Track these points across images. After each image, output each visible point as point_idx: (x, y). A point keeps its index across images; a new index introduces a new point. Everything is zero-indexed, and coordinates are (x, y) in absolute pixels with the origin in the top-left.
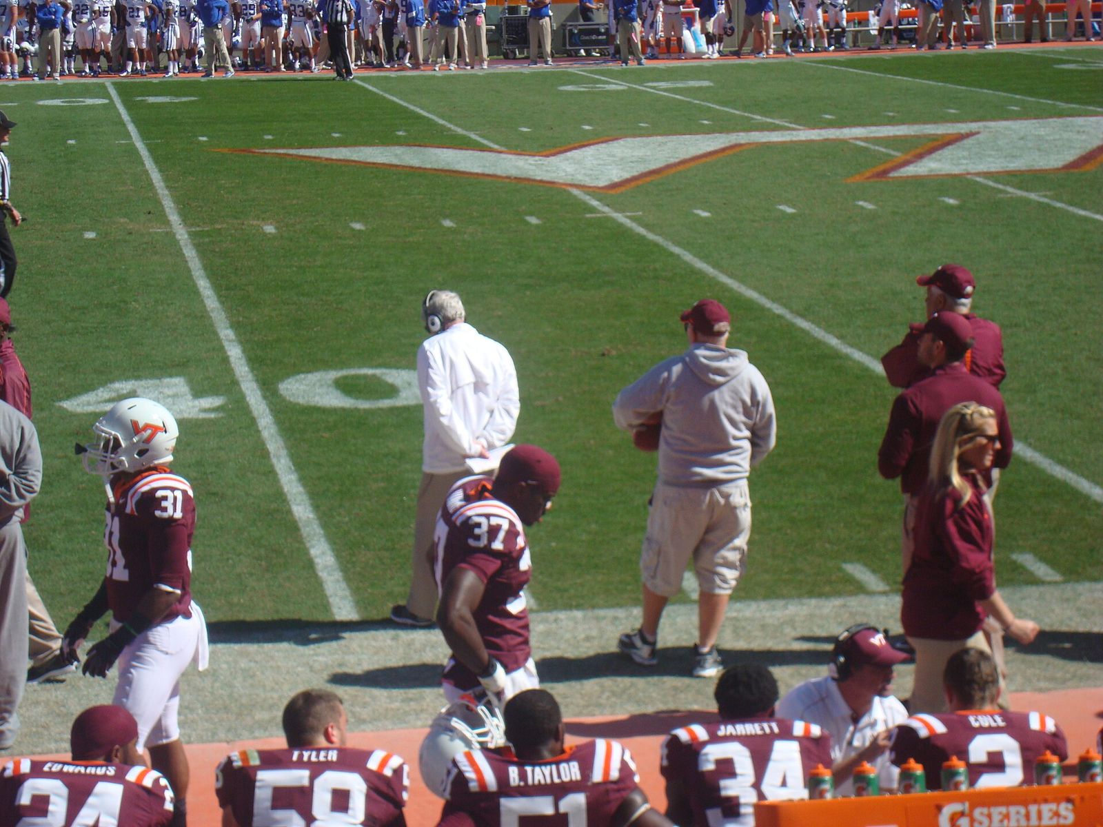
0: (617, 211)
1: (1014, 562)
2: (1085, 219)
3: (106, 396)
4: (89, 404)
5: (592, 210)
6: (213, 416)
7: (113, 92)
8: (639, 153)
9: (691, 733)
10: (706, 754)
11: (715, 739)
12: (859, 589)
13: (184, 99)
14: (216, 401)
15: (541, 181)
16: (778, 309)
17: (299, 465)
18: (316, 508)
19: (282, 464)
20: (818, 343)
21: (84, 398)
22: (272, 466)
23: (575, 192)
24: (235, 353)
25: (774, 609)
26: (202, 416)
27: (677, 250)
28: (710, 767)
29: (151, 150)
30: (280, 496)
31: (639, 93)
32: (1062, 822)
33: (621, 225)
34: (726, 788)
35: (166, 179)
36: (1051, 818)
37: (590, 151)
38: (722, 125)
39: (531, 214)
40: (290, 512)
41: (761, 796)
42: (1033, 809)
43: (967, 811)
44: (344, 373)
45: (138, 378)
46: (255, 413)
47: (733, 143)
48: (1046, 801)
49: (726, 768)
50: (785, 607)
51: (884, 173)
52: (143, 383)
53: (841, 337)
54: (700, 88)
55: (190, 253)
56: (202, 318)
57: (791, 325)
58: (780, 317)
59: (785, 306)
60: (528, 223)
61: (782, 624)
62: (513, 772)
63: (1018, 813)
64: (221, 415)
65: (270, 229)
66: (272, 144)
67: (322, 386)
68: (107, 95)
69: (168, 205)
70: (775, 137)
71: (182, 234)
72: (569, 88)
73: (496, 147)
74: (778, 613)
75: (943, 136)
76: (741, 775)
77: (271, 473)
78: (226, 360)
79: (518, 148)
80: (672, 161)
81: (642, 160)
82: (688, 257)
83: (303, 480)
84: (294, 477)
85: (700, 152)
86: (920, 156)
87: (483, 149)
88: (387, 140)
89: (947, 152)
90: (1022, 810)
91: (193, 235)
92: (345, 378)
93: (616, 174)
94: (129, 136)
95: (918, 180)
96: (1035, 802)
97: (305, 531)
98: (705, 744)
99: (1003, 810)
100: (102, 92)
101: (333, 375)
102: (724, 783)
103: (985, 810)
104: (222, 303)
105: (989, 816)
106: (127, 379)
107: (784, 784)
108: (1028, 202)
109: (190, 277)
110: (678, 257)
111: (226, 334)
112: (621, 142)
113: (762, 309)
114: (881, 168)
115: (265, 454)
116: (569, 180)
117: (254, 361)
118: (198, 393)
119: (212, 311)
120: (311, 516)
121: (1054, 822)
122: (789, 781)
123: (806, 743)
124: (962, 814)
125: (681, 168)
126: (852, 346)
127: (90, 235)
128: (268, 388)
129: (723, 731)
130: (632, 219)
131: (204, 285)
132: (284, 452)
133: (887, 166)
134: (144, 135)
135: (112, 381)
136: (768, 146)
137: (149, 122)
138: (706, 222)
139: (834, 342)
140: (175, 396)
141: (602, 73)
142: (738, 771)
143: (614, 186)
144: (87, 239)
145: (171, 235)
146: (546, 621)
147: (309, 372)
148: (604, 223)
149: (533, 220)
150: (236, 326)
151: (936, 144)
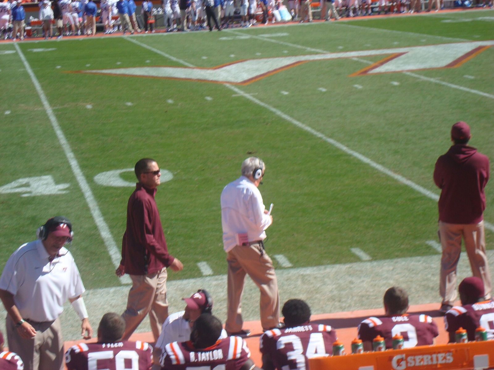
0: (247, 93)
1: (427, 245)
2: (456, 90)
3: (16, 185)
4: (7, 189)
5: (235, 93)
6: (64, 192)
7: (17, 47)
8: (255, 67)
9: (273, 332)
10: (280, 341)
11: (283, 334)
12: (358, 259)
13: (50, 49)
14: (66, 186)
15: (212, 81)
16: (319, 135)
17: (104, 214)
18: (112, 233)
19: (96, 214)
20: (338, 149)
21: (6, 187)
22: (91, 214)
23: (228, 85)
24: (74, 163)
25: (320, 270)
26: (59, 193)
27: (274, 110)
28: (282, 347)
29: (36, 73)
30: (96, 228)
31: (256, 40)
32: (447, 362)
33: (248, 100)
34: (290, 356)
35: (42, 86)
36: (443, 360)
37: (234, 66)
38: (293, 53)
39: (208, 96)
40: (99, 235)
41: (306, 358)
42: (434, 356)
43: (404, 358)
44: (124, 170)
45: (30, 176)
46: (84, 190)
47: (298, 60)
48: (439, 353)
49: (290, 347)
50: (325, 269)
51: (365, 72)
52: (32, 178)
53: (348, 146)
54: (283, 37)
55: (53, 119)
56: (59, 149)
57: (325, 142)
58: (320, 138)
59: (323, 132)
60: (206, 100)
61: (324, 277)
62: (192, 354)
63: (427, 358)
64: (68, 192)
65: (89, 107)
66: (89, 68)
67: (114, 177)
68: (14, 49)
69: (43, 97)
70: (317, 57)
71: (49, 111)
72: (224, 38)
73: (191, 66)
74: (322, 272)
75: (392, 54)
76: (297, 349)
77: (91, 217)
78: (69, 167)
79: (201, 67)
80: (271, 69)
81: (257, 70)
82: (279, 113)
83: (106, 220)
84: (102, 219)
85: (283, 65)
86: (382, 64)
87: (186, 67)
88: (142, 64)
89: (393, 61)
90: (429, 357)
91: (54, 111)
92: (125, 173)
93: (246, 76)
94: (24, 67)
95: (380, 74)
96: (435, 353)
97: (107, 243)
98: (279, 337)
99: (421, 357)
100: (12, 47)
101: (119, 172)
102: (289, 353)
103: (413, 357)
104: (68, 141)
105: (414, 360)
106: (25, 177)
107: (316, 352)
108: (430, 83)
109: (53, 130)
110: (274, 113)
111: (70, 155)
112: (248, 62)
113: (312, 135)
114: (364, 70)
115: (88, 209)
116: (224, 80)
117: (83, 167)
118: (57, 182)
119: (64, 144)
120: (110, 236)
121: (444, 362)
122: (318, 351)
123: (325, 334)
124: (402, 360)
125: (274, 73)
126: (353, 150)
127: (8, 113)
128: (90, 179)
129: (287, 331)
130: (254, 96)
131: (59, 133)
132: (97, 208)
133: (367, 68)
134: (32, 66)
135: (19, 178)
136: (314, 61)
137: (34, 60)
138: (286, 97)
139: (344, 148)
140: (47, 184)
141: (239, 31)
142: (295, 348)
143: (245, 82)
144: (6, 115)
145: (45, 111)
146: (216, 280)
147: (108, 171)
148: (240, 99)
149: (209, 98)
150: (74, 151)
151: (389, 58)
